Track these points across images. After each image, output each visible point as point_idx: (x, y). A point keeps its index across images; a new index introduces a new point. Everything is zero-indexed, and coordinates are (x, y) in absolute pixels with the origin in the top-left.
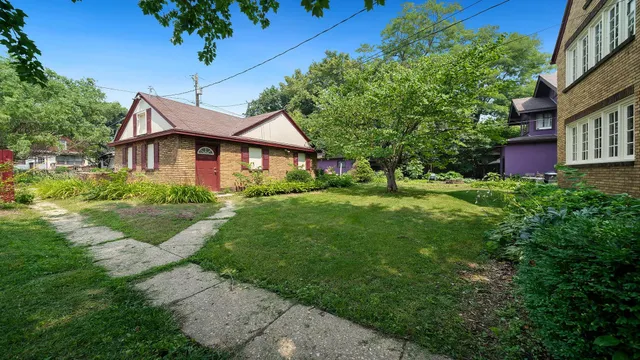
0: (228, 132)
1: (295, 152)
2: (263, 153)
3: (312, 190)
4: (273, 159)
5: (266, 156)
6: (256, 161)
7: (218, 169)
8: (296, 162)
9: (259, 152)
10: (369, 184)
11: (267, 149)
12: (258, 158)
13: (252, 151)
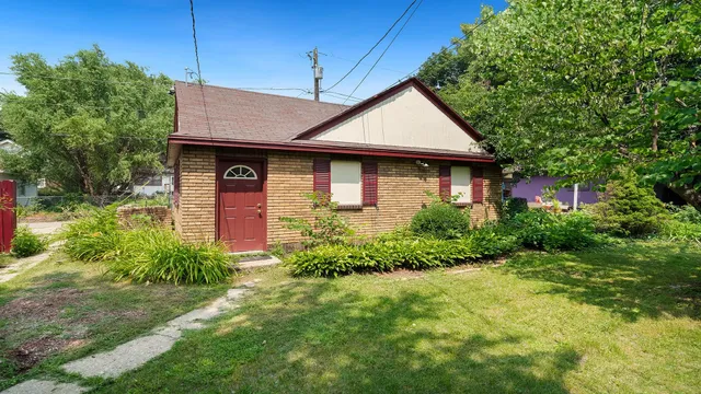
0: (282, 133)
1: (442, 164)
2: (364, 172)
3: (458, 262)
4: (386, 184)
5: (371, 176)
6: (346, 188)
7: (264, 207)
8: (445, 188)
9: (355, 169)
10: (652, 243)
11: (373, 161)
12: (353, 181)
13: (336, 168)
